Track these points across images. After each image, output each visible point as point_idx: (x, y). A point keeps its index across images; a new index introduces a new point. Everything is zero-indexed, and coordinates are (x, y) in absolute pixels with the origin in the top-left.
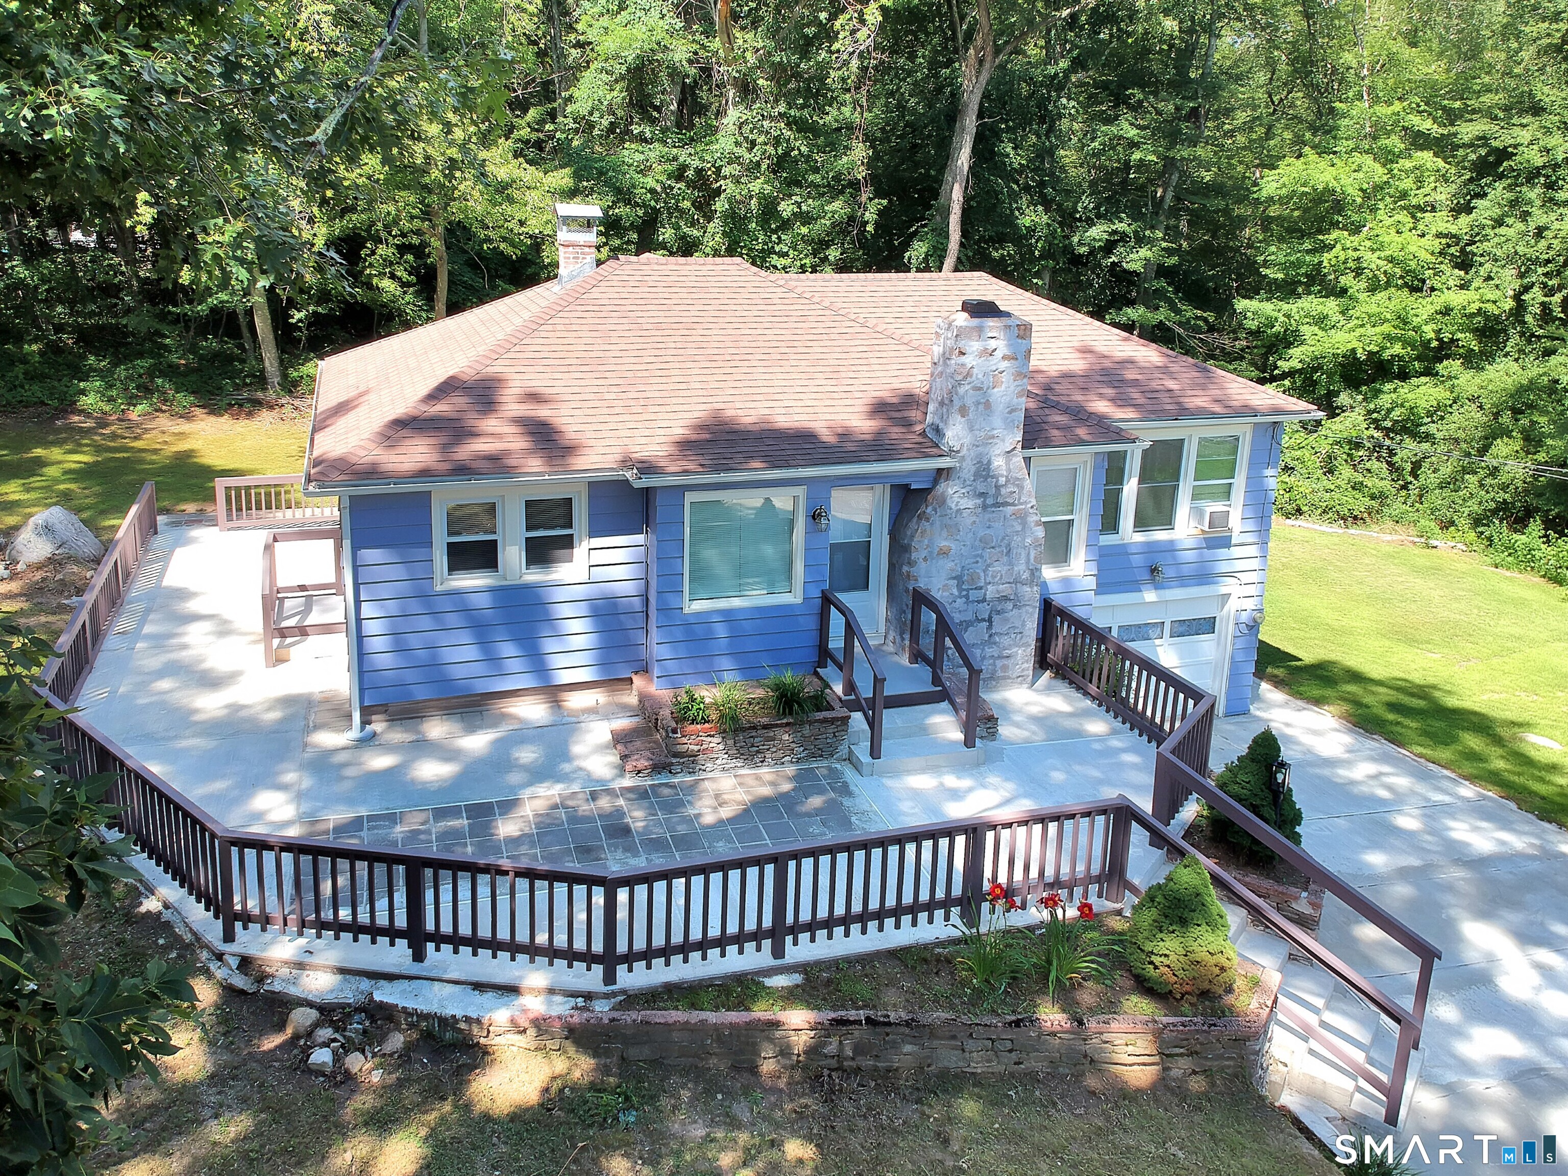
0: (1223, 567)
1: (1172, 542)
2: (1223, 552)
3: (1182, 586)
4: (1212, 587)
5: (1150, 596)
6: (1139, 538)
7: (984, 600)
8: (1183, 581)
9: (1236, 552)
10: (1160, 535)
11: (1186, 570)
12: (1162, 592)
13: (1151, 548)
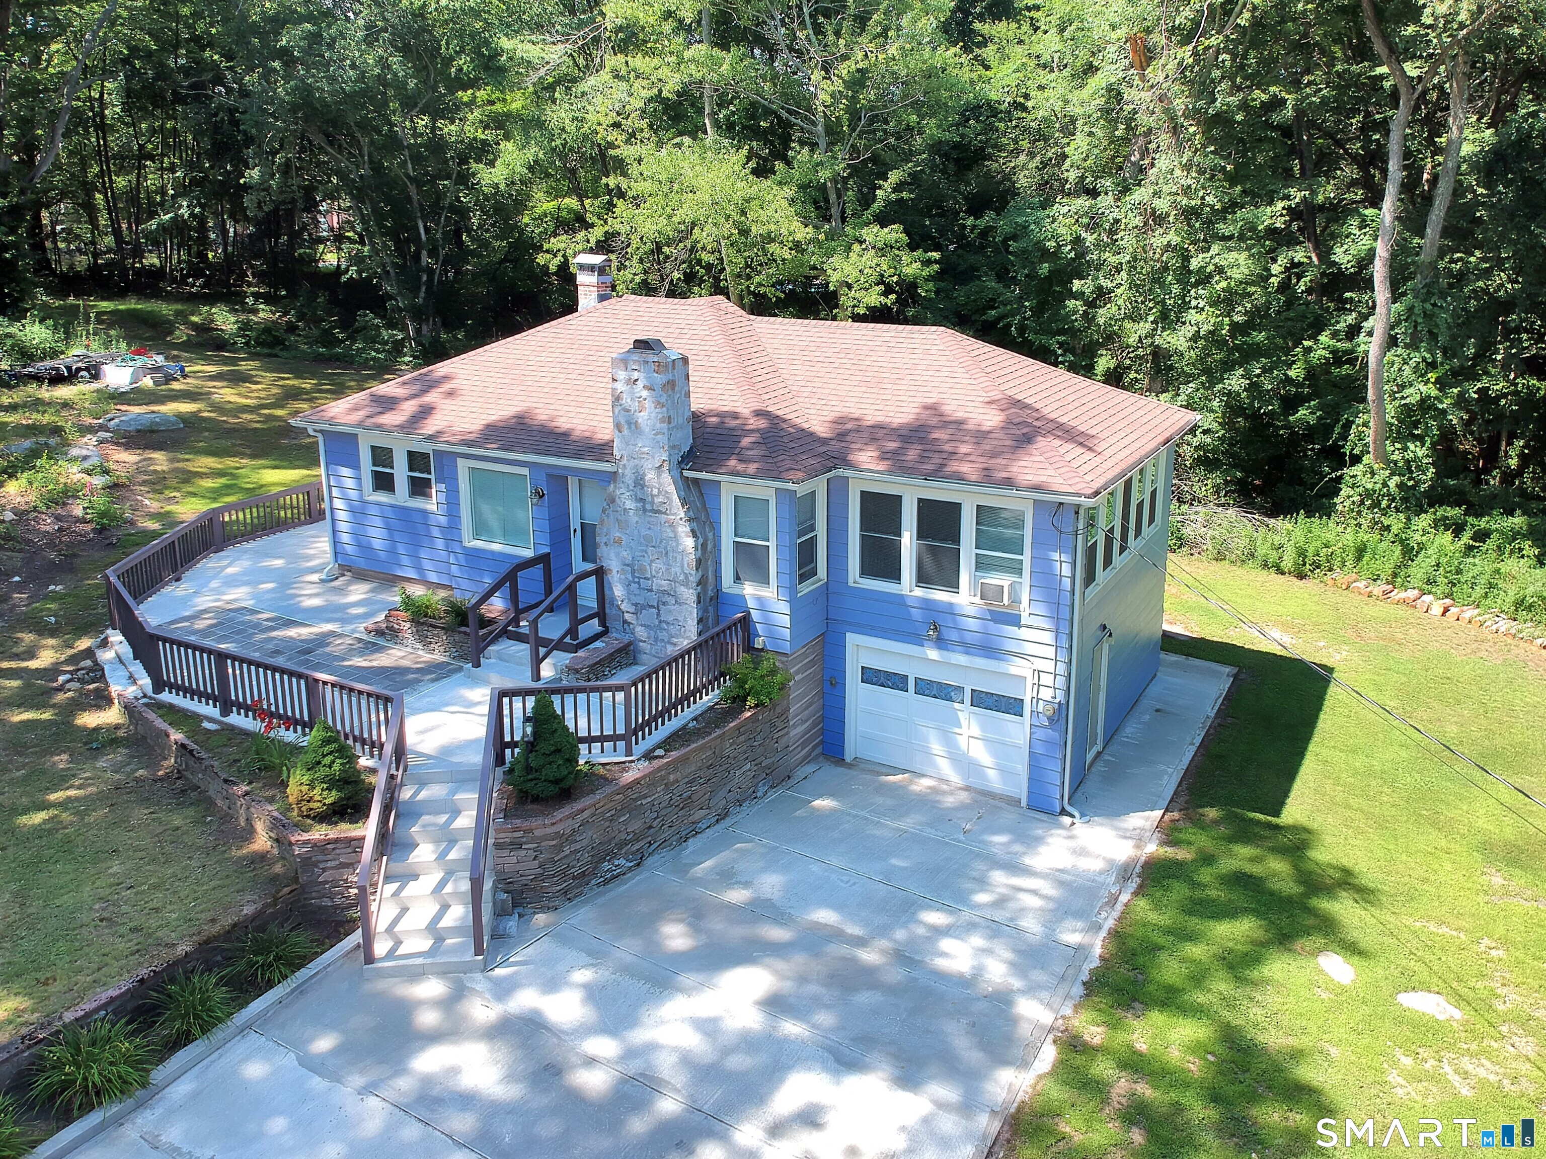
0: (1011, 646)
1: (951, 605)
2: (1011, 630)
3: (967, 653)
4: (1002, 664)
5: (933, 654)
6: (919, 592)
7: (651, 590)
8: (967, 648)
9: (1024, 633)
10: (941, 596)
11: (969, 638)
12: (945, 653)
13: (928, 605)
